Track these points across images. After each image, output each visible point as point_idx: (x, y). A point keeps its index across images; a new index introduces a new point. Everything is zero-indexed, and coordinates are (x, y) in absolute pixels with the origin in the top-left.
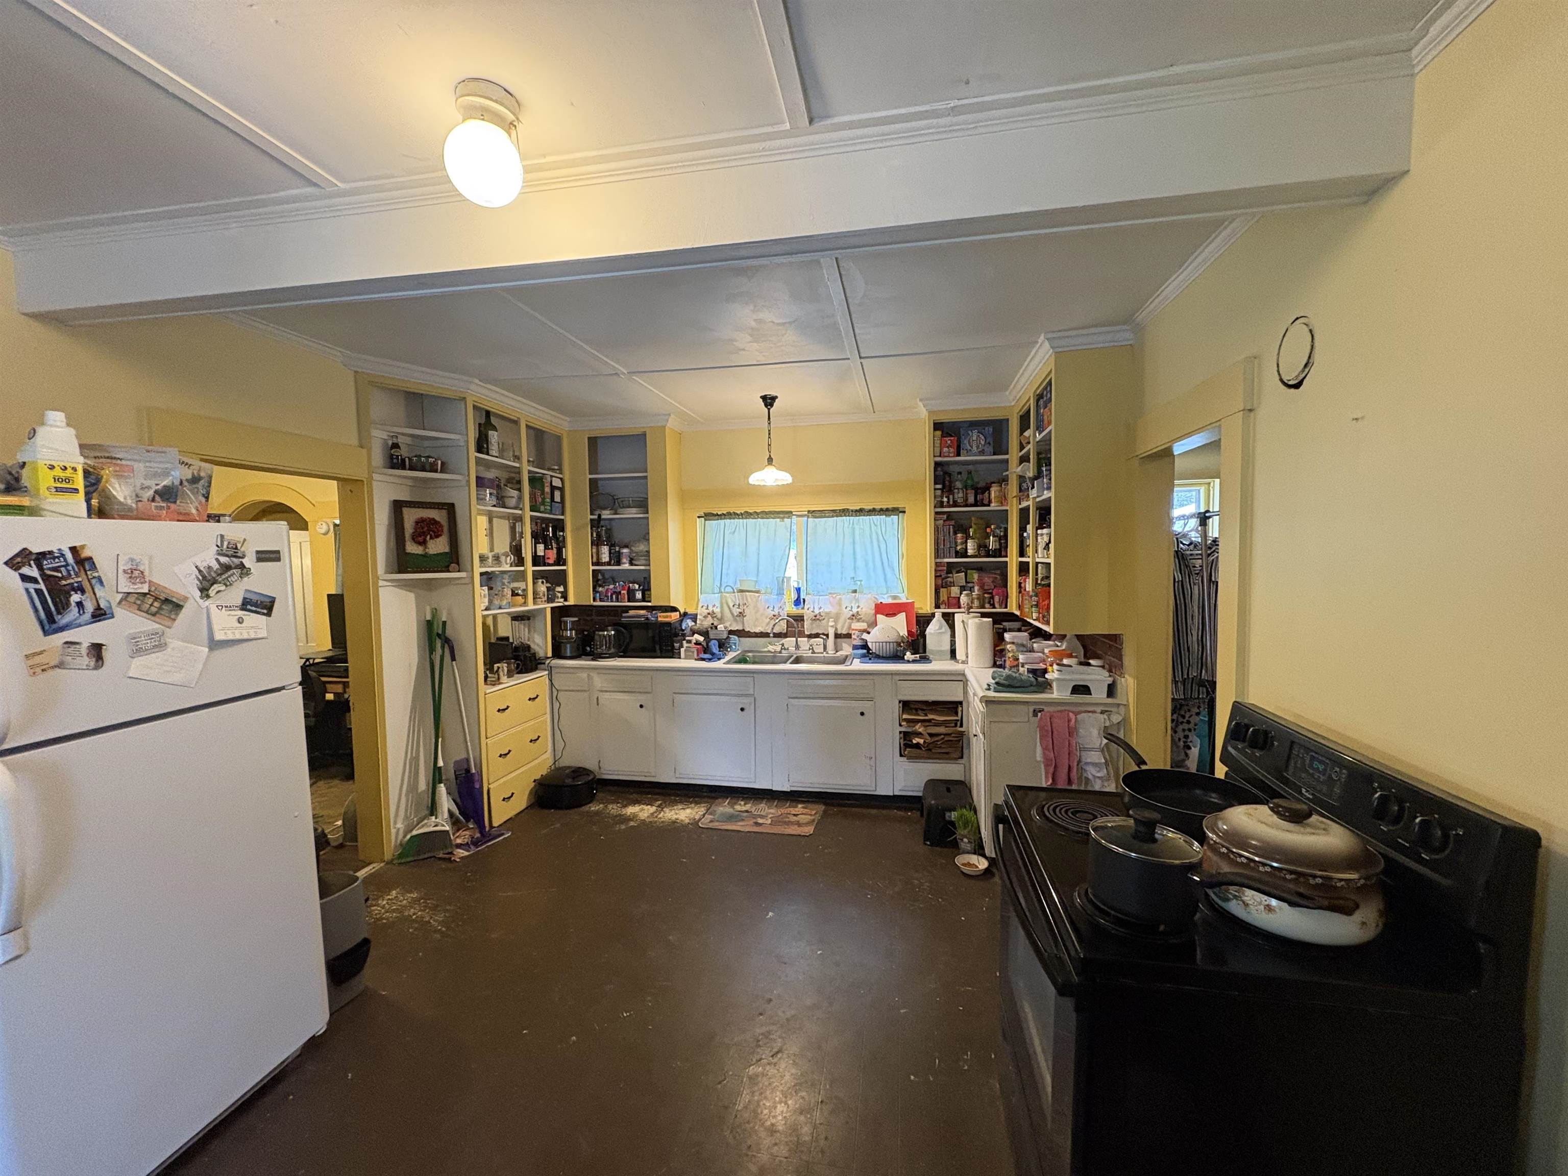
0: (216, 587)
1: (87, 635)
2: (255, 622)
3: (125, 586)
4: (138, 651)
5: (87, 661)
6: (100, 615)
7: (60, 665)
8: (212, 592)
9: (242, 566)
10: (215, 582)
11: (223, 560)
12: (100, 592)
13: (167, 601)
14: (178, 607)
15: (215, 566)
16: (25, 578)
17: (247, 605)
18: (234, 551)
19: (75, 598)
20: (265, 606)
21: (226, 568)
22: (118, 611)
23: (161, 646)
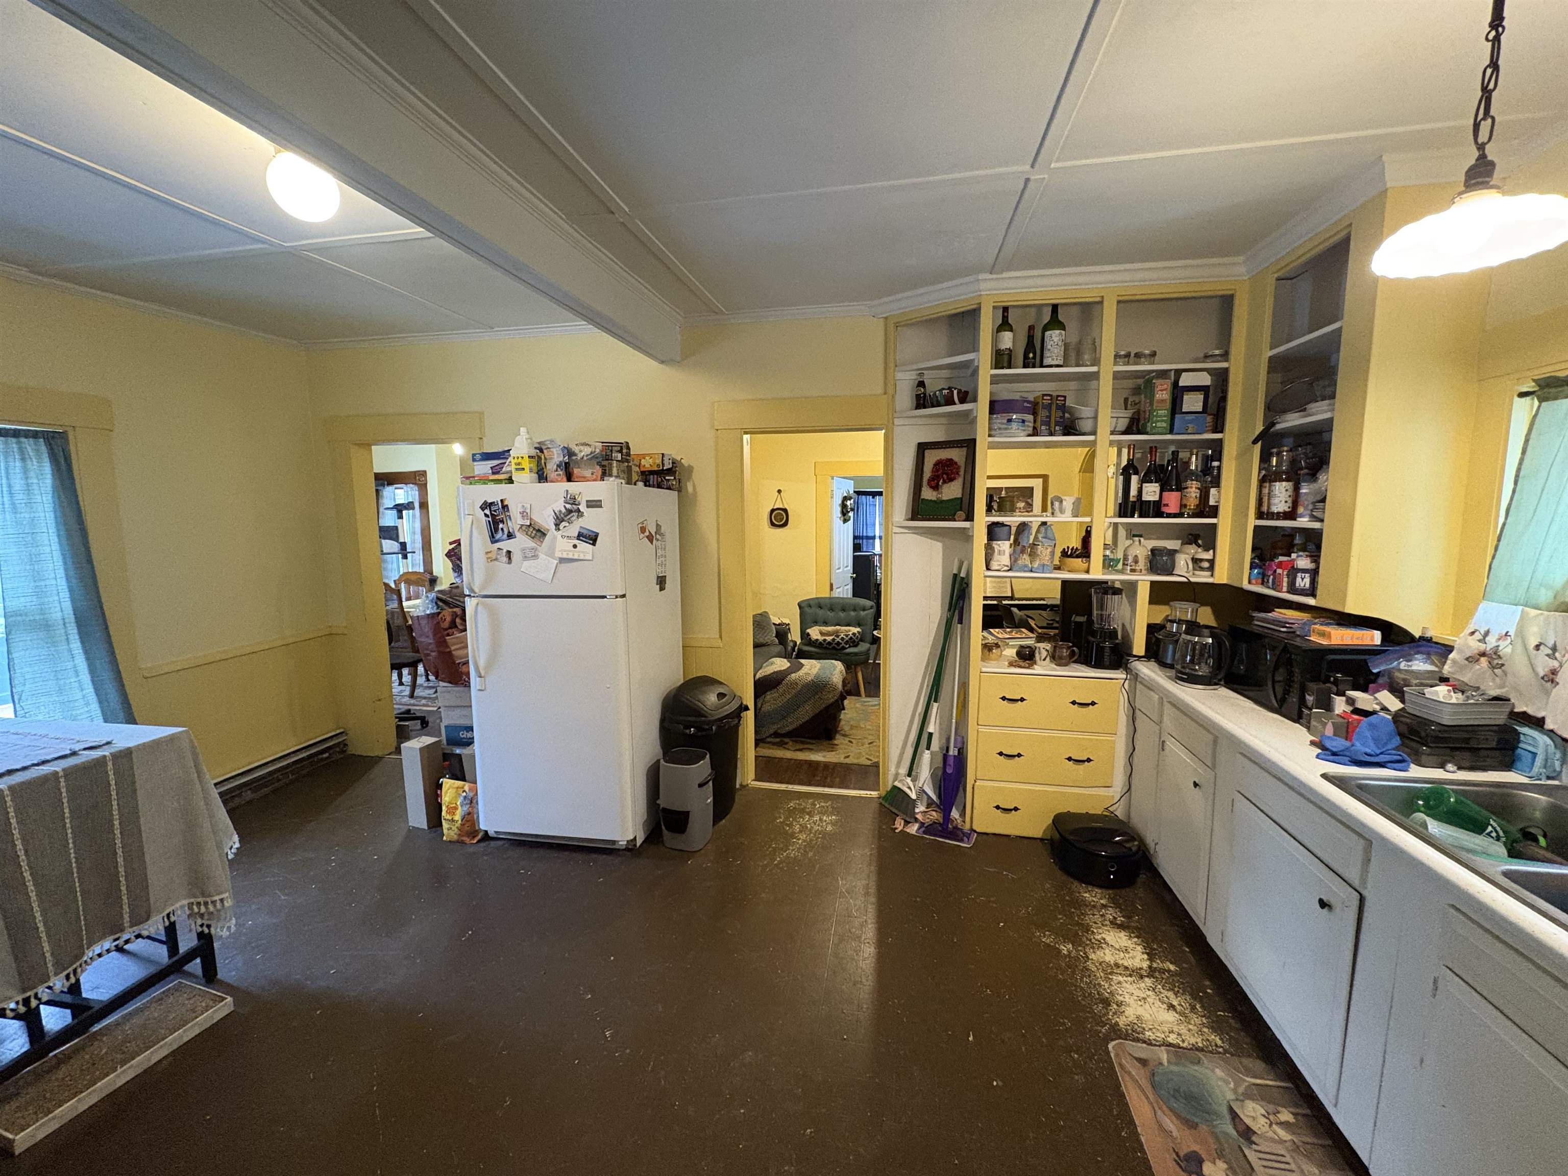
0: (563, 524)
1: (506, 545)
2: (585, 548)
3: (520, 521)
4: (526, 558)
5: (505, 559)
6: (510, 536)
7: (496, 559)
8: (561, 527)
9: (578, 511)
10: (563, 521)
11: (568, 506)
12: (510, 524)
13: (539, 531)
14: (544, 535)
15: (564, 510)
16: (486, 515)
17: (580, 536)
18: (573, 500)
19: (501, 526)
20: (592, 539)
21: (570, 512)
22: (517, 534)
23: (535, 557)
